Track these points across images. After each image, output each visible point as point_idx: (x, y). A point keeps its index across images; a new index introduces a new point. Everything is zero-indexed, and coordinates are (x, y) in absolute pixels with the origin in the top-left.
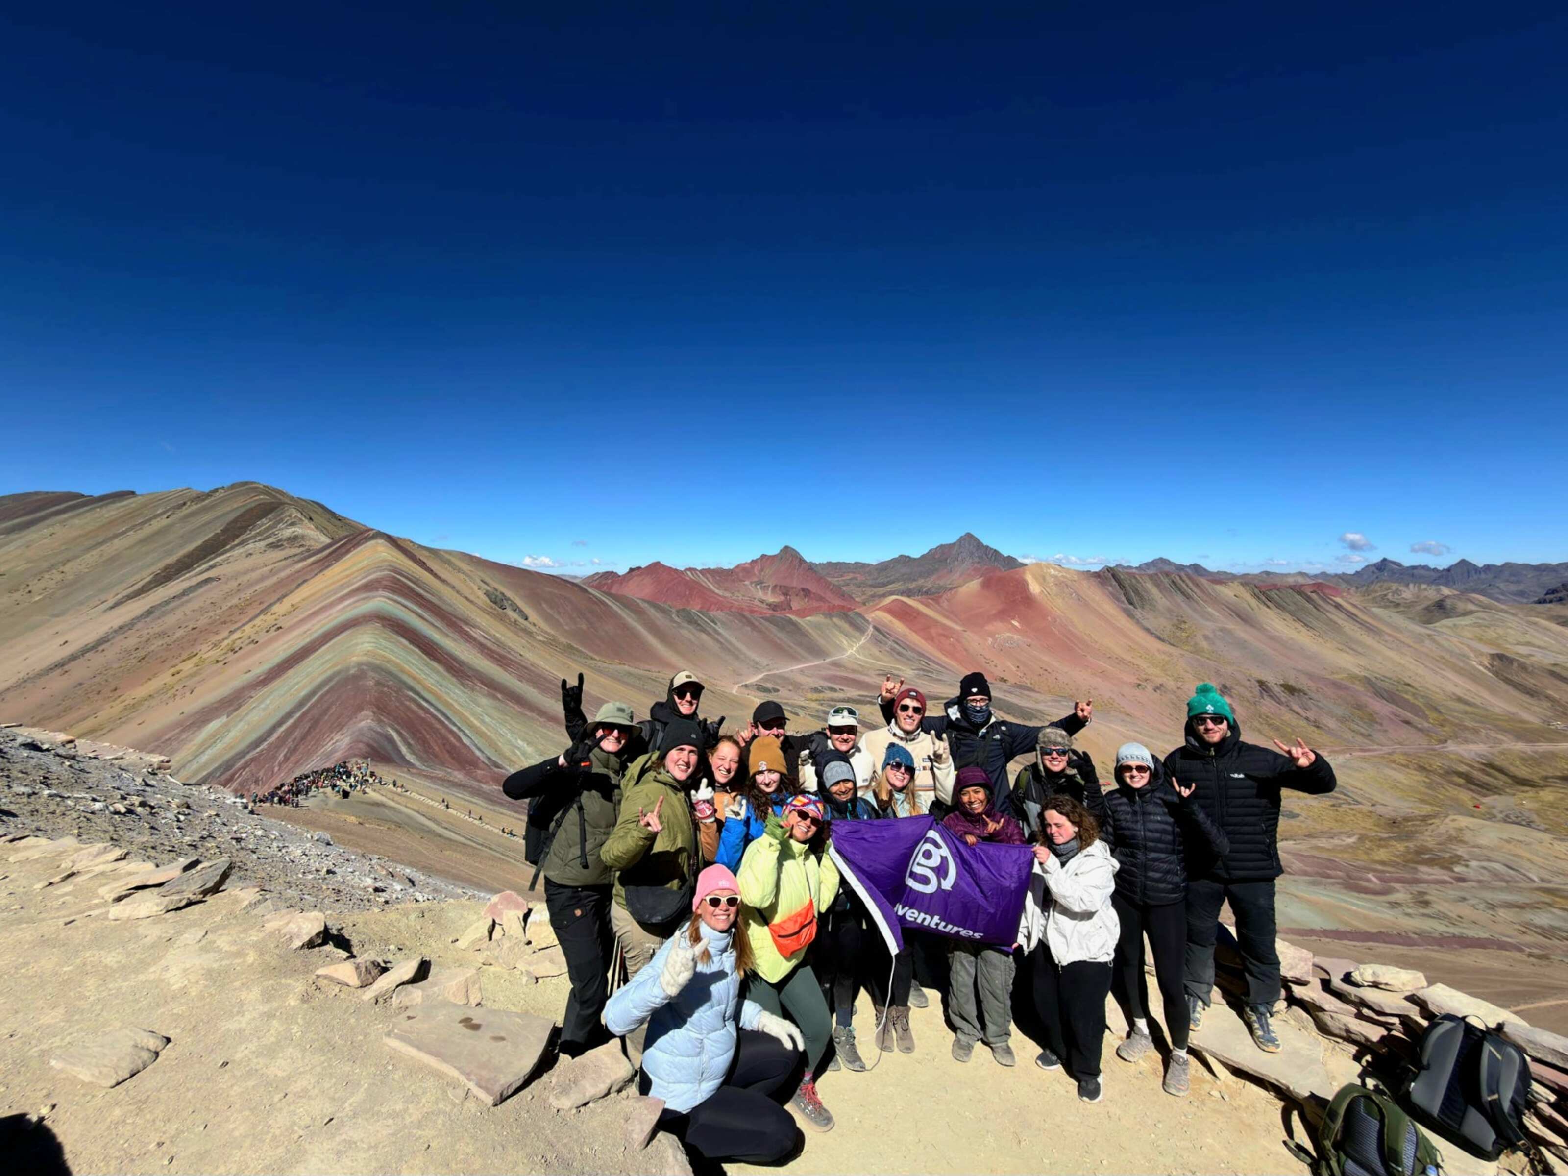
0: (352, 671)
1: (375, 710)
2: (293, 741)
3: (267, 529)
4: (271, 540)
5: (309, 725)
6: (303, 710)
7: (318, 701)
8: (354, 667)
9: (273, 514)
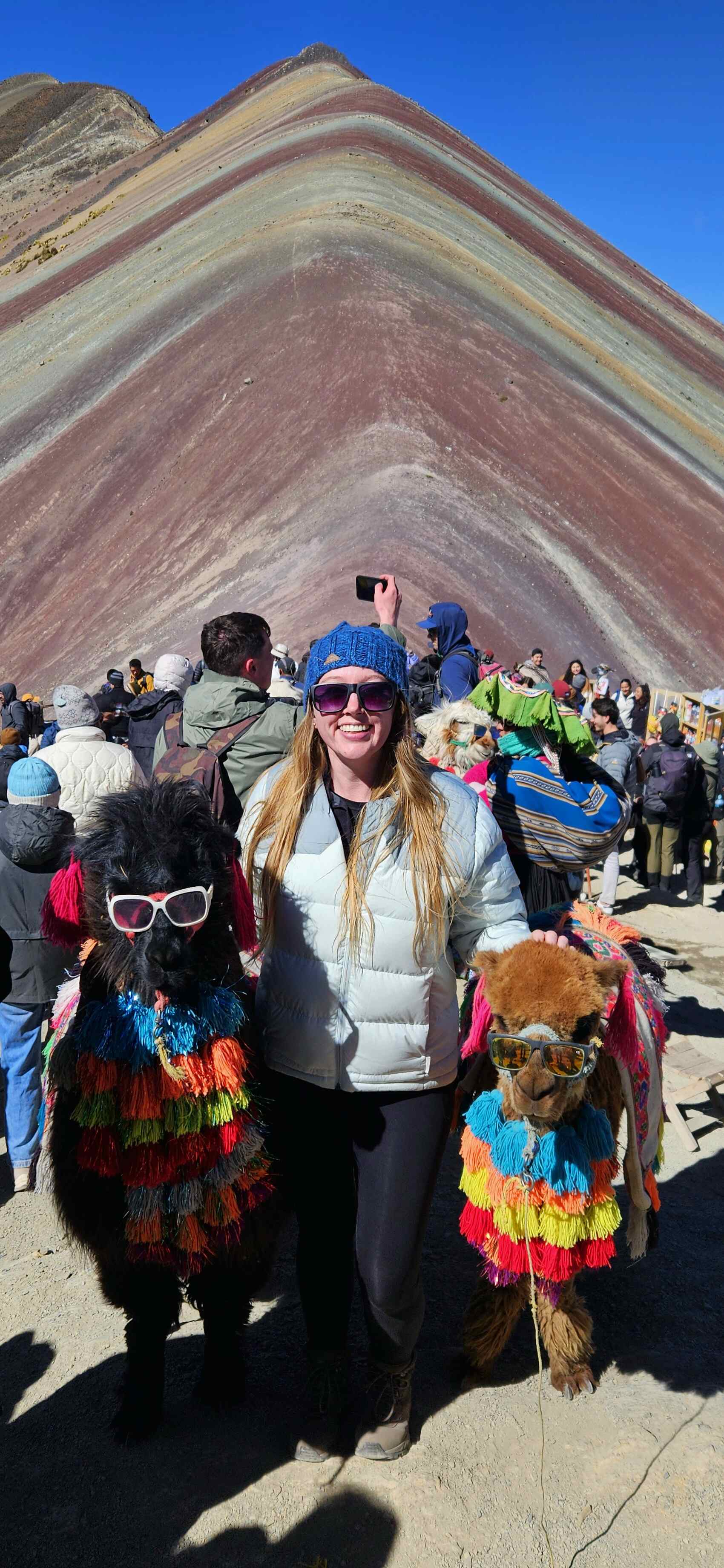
0: (302, 262)
1: (436, 420)
2: (27, 548)
3: (58, 140)
4: (64, 163)
5: (104, 474)
6: (85, 411)
7: (154, 372)
8: (307, 248)
9: (73, 108)
